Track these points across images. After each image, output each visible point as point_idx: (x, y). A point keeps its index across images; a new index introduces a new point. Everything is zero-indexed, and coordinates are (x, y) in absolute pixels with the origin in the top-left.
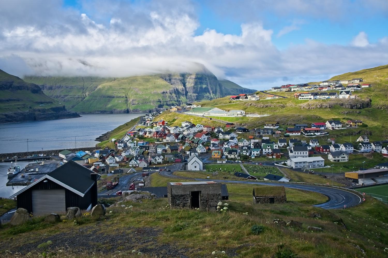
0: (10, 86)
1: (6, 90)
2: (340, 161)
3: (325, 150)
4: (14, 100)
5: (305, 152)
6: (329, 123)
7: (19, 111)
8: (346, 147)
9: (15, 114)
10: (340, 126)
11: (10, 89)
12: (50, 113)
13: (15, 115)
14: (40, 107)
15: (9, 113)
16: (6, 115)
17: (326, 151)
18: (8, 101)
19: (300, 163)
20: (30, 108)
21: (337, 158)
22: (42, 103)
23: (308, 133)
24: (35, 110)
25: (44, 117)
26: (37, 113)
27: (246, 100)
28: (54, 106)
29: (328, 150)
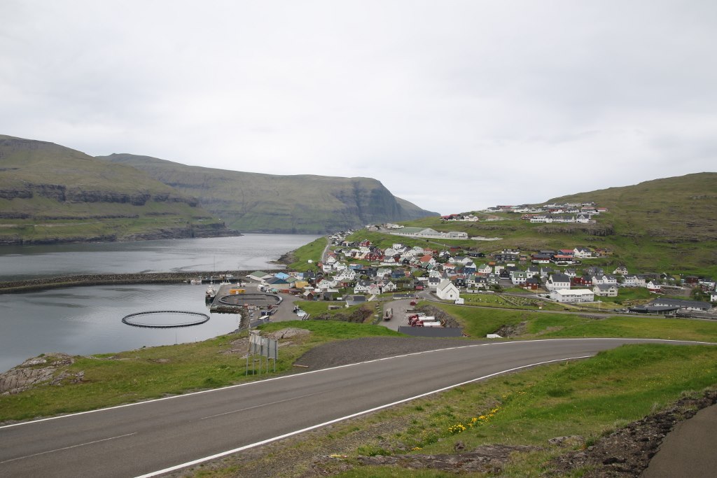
0: (167, 198)
1: (163, 203)
2: (609, 296)
3: (586, 282)
4: (171, 214)
5: (566, 283)
6: (577, 251)
7: (176, 227)
8: (609, 279)
9: (172, 229)
10: (590, 254)
11: (167, 201)
12: (209, 229)
13: (172, 231)
14: (198, 222)
15: (166, 228)
16: (162, 230)
17: (588, 283)
18: (163, 214)
19: (568, 296)
20: (188, 223)
21: (605, 292)
22: (200, 218)
23: (558, 261)
24: (193, 226)
25: (203, 234)
26: (195, 229)
27: (462, 220)
28: (214, 223)
29: (590, 282)
